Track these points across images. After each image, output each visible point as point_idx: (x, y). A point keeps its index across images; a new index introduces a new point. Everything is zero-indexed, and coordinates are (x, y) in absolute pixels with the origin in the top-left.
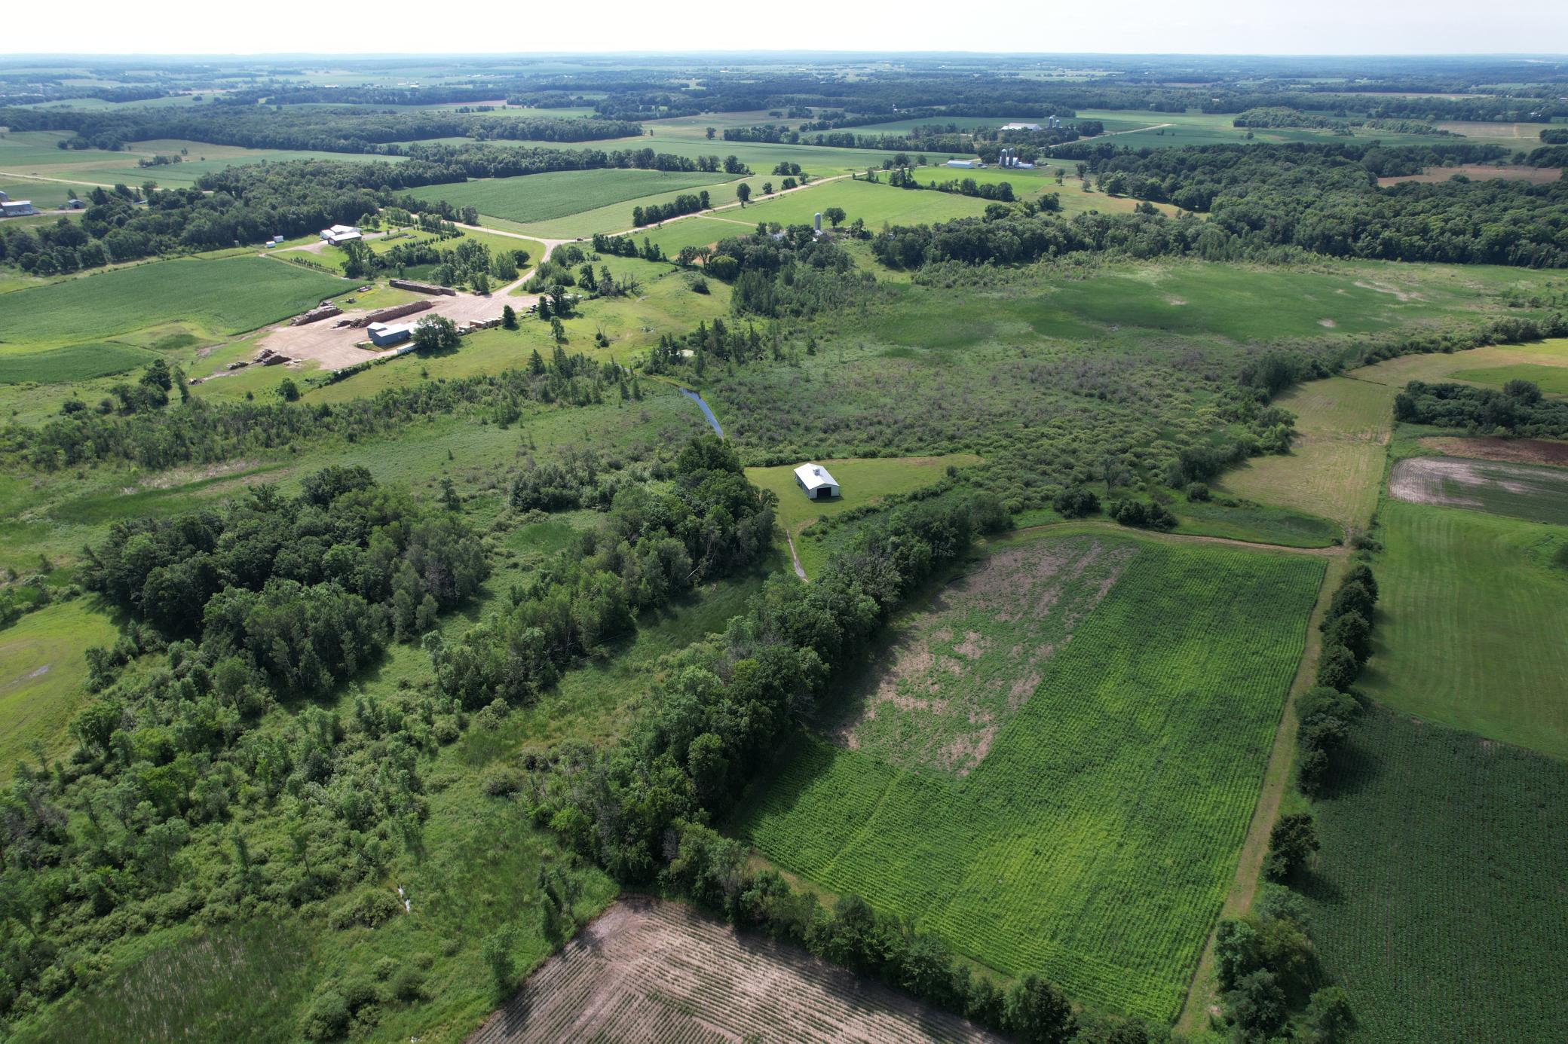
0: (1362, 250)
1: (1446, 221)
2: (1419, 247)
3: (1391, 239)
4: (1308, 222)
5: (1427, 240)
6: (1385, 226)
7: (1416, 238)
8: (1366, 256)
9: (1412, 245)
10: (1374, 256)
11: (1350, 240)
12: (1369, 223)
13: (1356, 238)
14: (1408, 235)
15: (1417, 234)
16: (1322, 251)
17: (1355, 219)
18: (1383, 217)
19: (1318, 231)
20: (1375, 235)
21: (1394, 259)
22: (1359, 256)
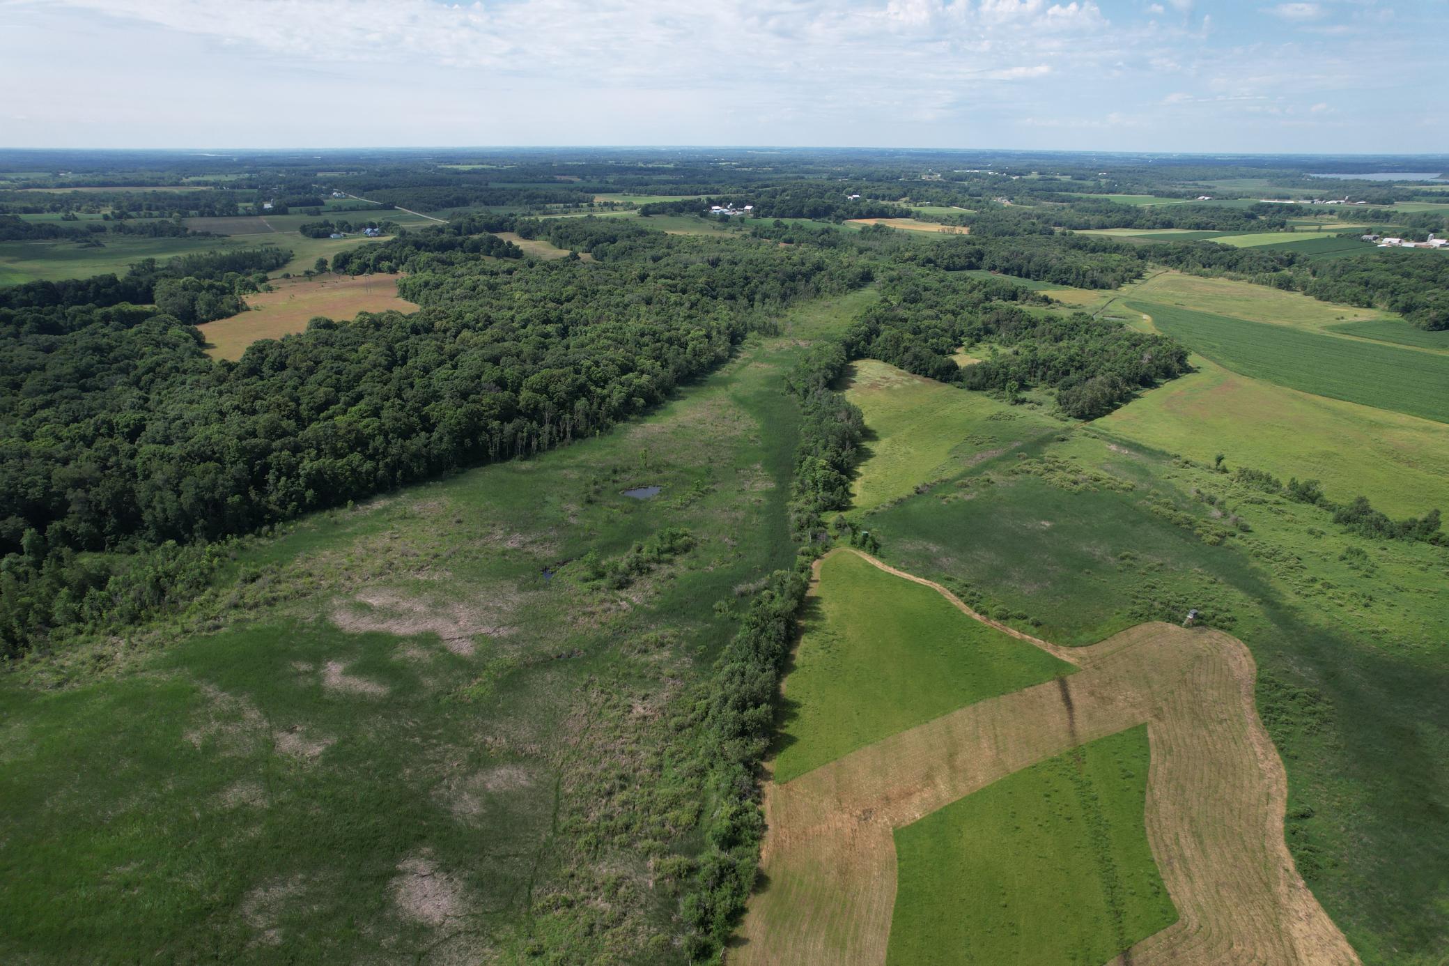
0: (282, 504)
1: (376, 412)
2: (368, 473)
3: (319, 472)
4: (158, 478)
5: (371, 457)
6: (296, 449)
7: (356, 457)
8: (296, 516)
9: (353, 471)
10: (306, 509)
11: (253, 494)
12: (267, 451)
13: (259, 481)
14: (338, 454)
15: (352, 450)
16: (213, 535)
17: (242, 451)
18: (285, 434)
19: (187, 499)
20: (290, 471)
21: (341, 504)
22: (285, 519)
